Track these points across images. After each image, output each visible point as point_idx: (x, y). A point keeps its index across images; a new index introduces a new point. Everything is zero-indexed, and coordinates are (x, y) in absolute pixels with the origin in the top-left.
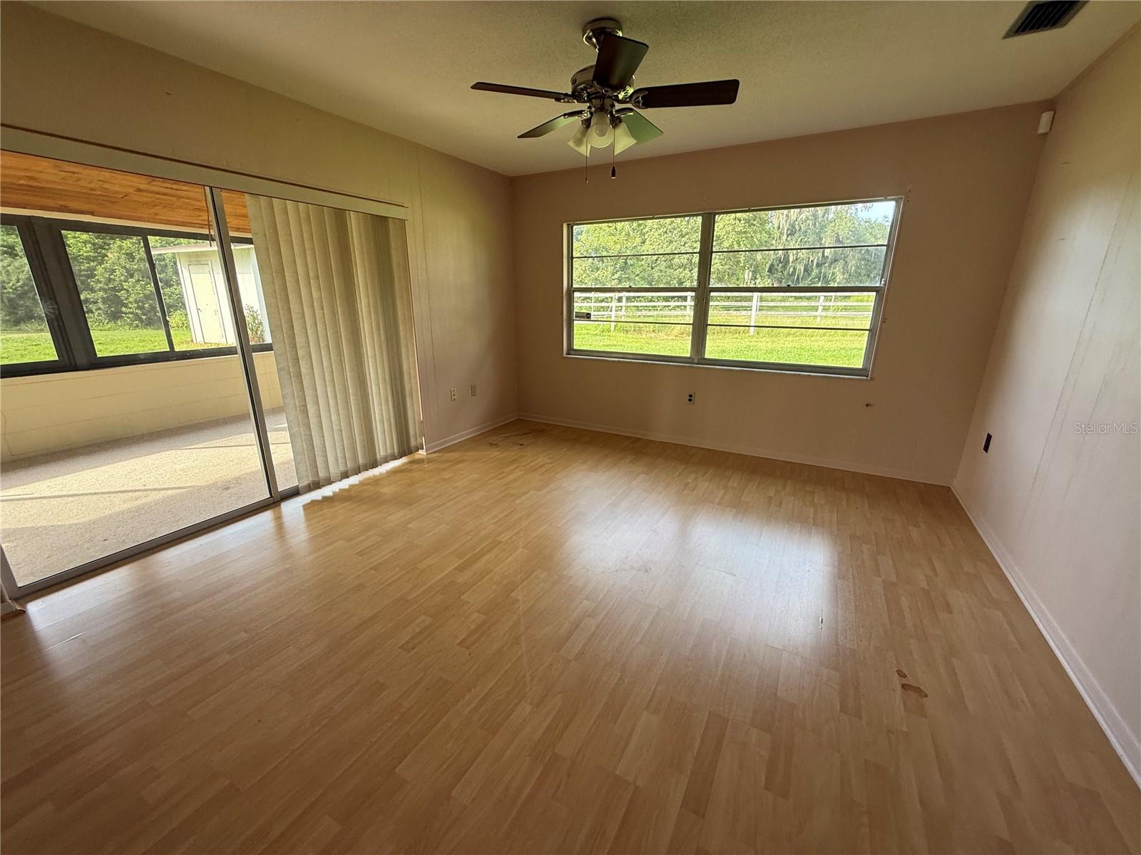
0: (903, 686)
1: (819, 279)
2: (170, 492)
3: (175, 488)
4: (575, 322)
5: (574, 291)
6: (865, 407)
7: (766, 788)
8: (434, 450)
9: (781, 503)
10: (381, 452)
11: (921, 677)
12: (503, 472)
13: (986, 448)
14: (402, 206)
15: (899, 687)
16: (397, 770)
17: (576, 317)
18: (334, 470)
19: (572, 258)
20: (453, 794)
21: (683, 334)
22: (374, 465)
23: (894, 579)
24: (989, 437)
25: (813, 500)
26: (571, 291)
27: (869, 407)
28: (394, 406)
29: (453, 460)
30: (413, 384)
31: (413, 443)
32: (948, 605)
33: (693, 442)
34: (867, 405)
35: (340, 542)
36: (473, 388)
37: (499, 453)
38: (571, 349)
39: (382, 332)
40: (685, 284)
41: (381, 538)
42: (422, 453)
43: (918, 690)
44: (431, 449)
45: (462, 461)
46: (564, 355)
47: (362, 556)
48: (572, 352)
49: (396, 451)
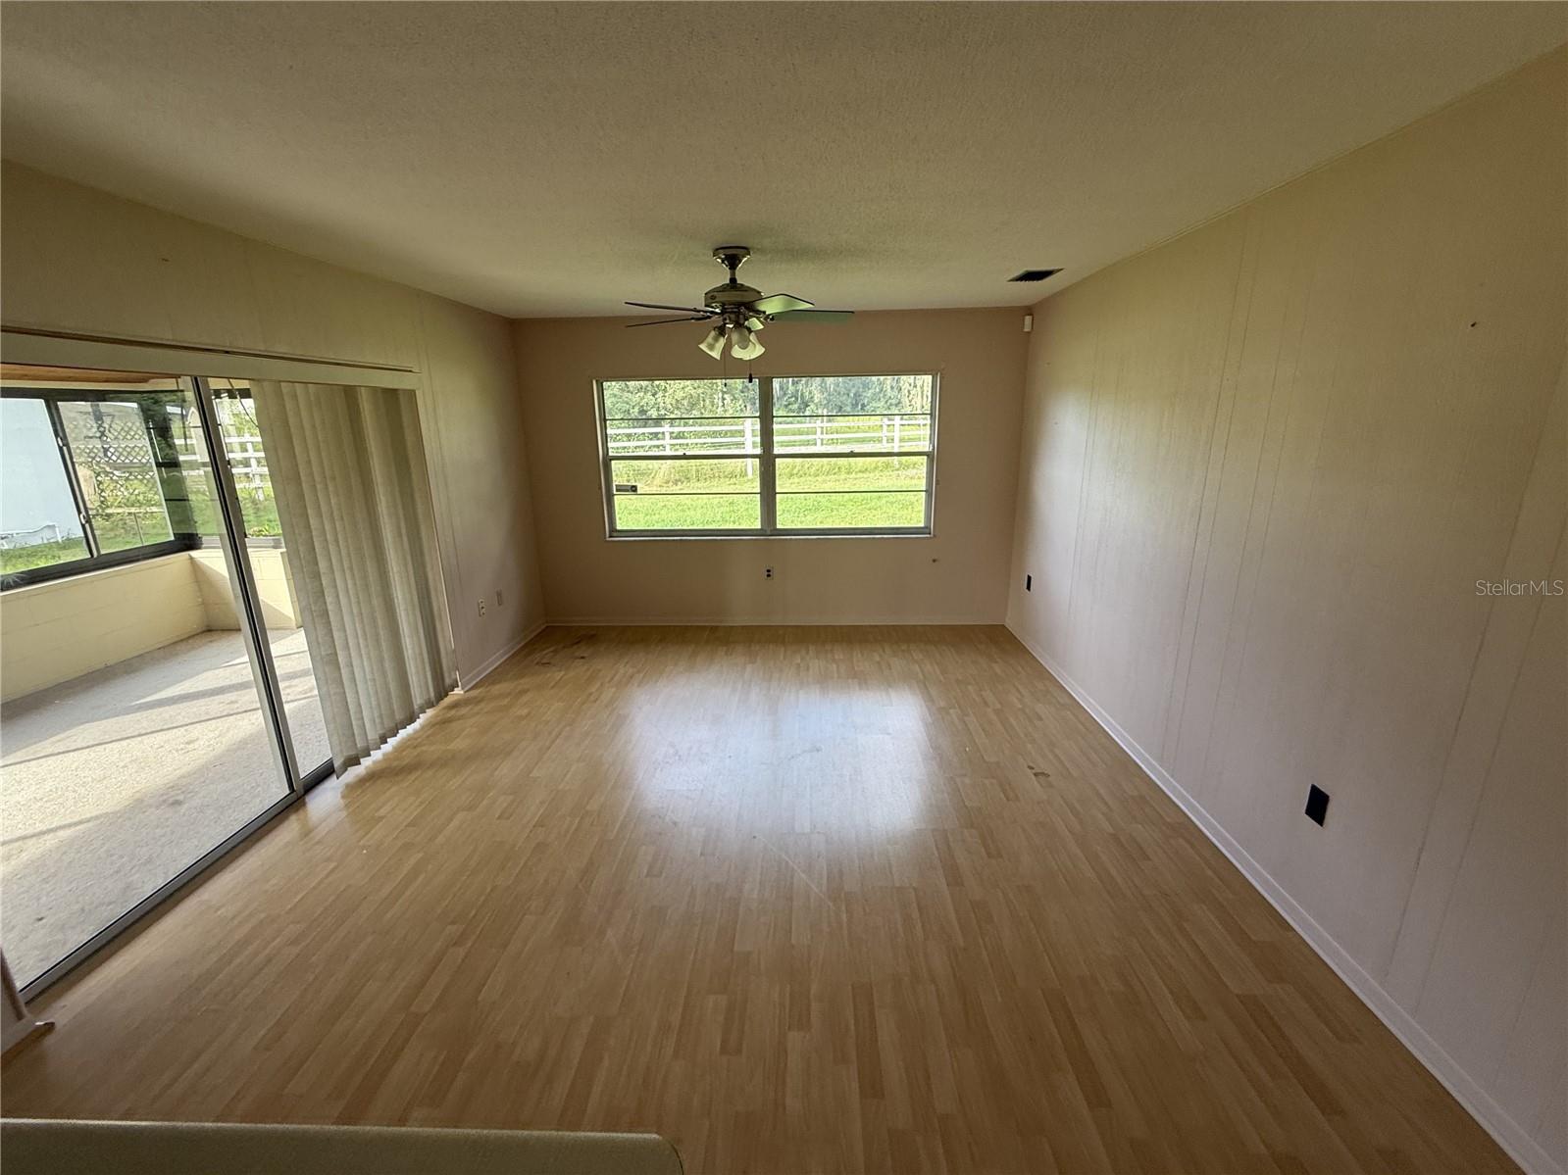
0: (1036, 775)
1: (797, 399)
2: (61, 834)
3: (70, 826)
4: (615, 497)
5: (611, 460)
6: (931, 562)
7: (989, 857)
8: (472, 685)
9: (889, 665)
10: (418, 700)
11: (1042, 765)
12: (591, 694)
13: (1029, 588)
14: (410, 371)
15: (1033, 777)
16: (736, 949)
17: (617, 490)
18: (373, 735)
19: (605, 420)
20: (793, 941)
21: (667, 482)
22: (412, 720)
23: (998, 706)
24: (1029, 578)
25: (913, 658)
26: (608, 460)
27: (936, 563)
28: (425, 636)
29: (509, 694)
30: (441, 601)
31: (448, 681)
32: (1038, 715)
33: (777, 620)
34: (934, 561)
35: (460, 816)
36: (499, 594)
37: (563, 673)
38: (613, 531)
39: (405, 539)
40: (649, 412)
41: (511, 797)
42: (458, 691)
43: (1043, 774)
44: (468, 684)
45: (524, 692)
46: (608, 539)
47: (508, 818)
48: (615, 534)
49: (432, 694)
